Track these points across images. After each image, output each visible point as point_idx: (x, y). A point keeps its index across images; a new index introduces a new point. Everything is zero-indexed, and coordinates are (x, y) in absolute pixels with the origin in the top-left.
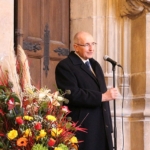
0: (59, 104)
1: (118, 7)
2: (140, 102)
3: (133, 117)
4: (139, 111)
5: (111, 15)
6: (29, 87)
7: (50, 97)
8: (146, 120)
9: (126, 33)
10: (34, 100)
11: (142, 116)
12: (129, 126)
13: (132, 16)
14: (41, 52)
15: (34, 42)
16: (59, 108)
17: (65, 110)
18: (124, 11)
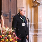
1: (30, 4)
2: (36, 31)
3: (34, 35)
4: (36, 34)
5: (28, 7)
6: (4, 27)
8: (38, 36)
9: (32, 11)
11: (37, 35)
12: (33, 38)
13: (34, 7)
14: (8, 17)
15: (7, 14)
16: (12, 33)
17: (14, 33)
18: (32, 5)
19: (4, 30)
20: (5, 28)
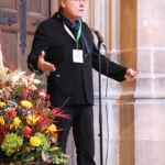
0: (35, 88)
4: (128, 93)
6: (1, 68)
7: (25, 80)
9: (114, 3)
10: (8, 84)
14: (16, 26)
15: (9, 14)
16: (36, 93)
17: (43, 94)
19: (4, 81)
20: (8, 72)
